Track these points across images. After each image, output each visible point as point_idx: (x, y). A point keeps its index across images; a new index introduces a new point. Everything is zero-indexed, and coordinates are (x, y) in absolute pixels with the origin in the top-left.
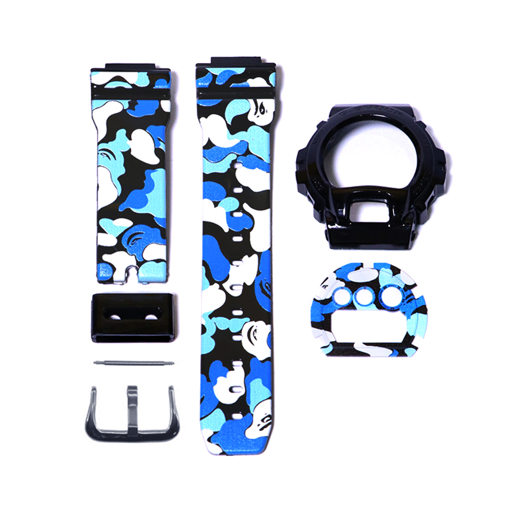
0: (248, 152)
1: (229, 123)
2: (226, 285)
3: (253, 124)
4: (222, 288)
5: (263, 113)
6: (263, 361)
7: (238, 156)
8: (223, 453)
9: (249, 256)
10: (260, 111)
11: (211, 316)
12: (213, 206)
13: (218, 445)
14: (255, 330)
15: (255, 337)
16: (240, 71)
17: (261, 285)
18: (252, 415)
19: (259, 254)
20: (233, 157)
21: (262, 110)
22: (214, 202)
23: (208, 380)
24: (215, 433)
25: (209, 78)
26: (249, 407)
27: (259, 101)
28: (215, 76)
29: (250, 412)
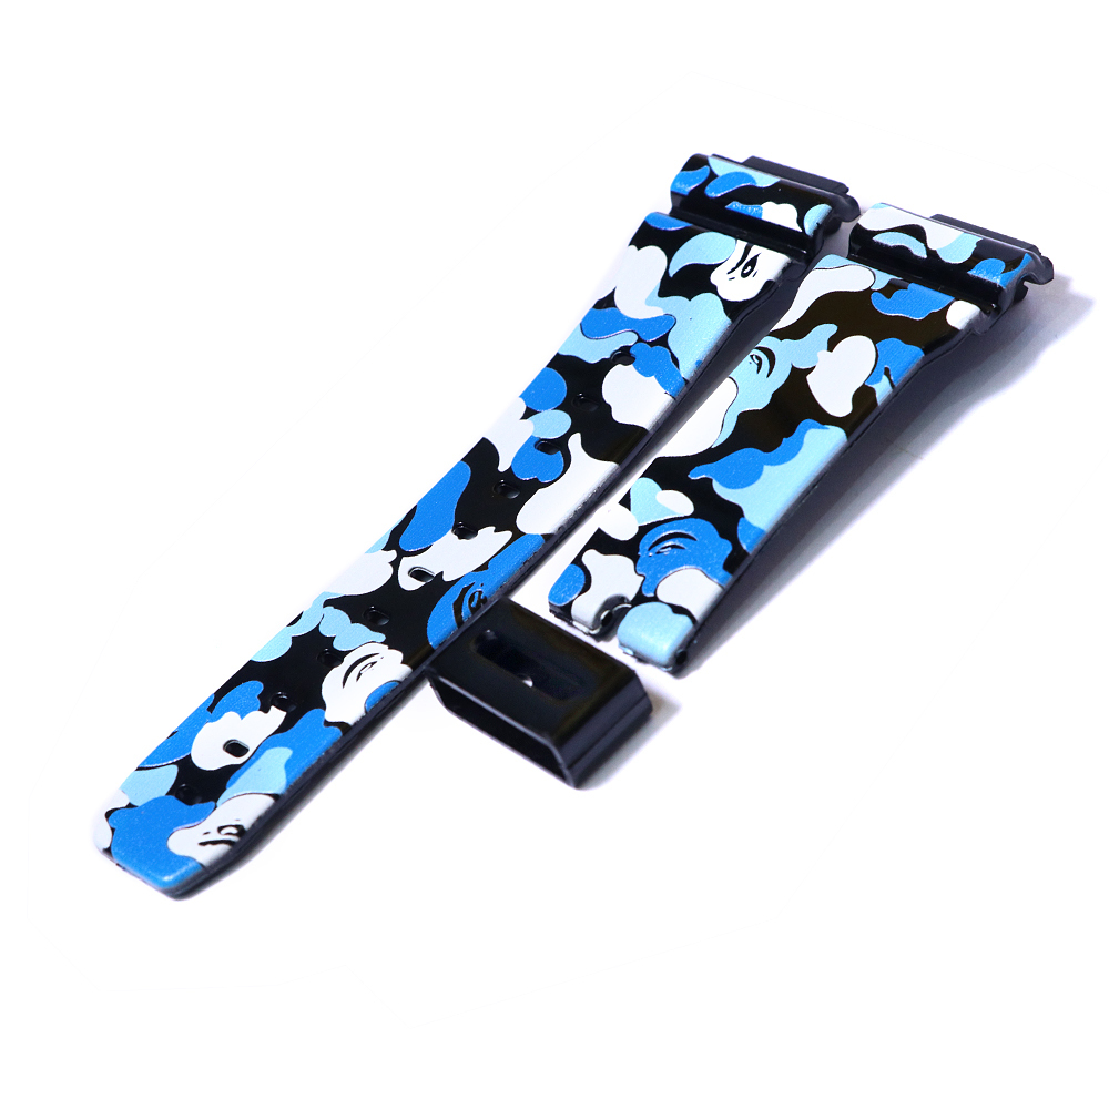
0: (663, 341)
1: (672, 273)
2: (407, 563)
3: (713, 289)
4: (395, 564)
5: (744, 275)
6: (327, 724)
7: (640, 340)
8: (108, 851)
9: (495, 531)
10: (745, 268)
11: (328, 603)
12: (522, 415)
13: (113, 830)
14: (373, 664)
15: (360, 675)
16: (764, 180)
17: (465, 590)
18: (216, 807)
19: (518, 534)
20: (628, 339)
21: (749, 268)
22: (527, 408)
23: (211, 709)
24: (130, 806)
25: (700, 175)
26: (224, 789)
27: (755, 250)
28: (712, 176)
29: (216, 801)
